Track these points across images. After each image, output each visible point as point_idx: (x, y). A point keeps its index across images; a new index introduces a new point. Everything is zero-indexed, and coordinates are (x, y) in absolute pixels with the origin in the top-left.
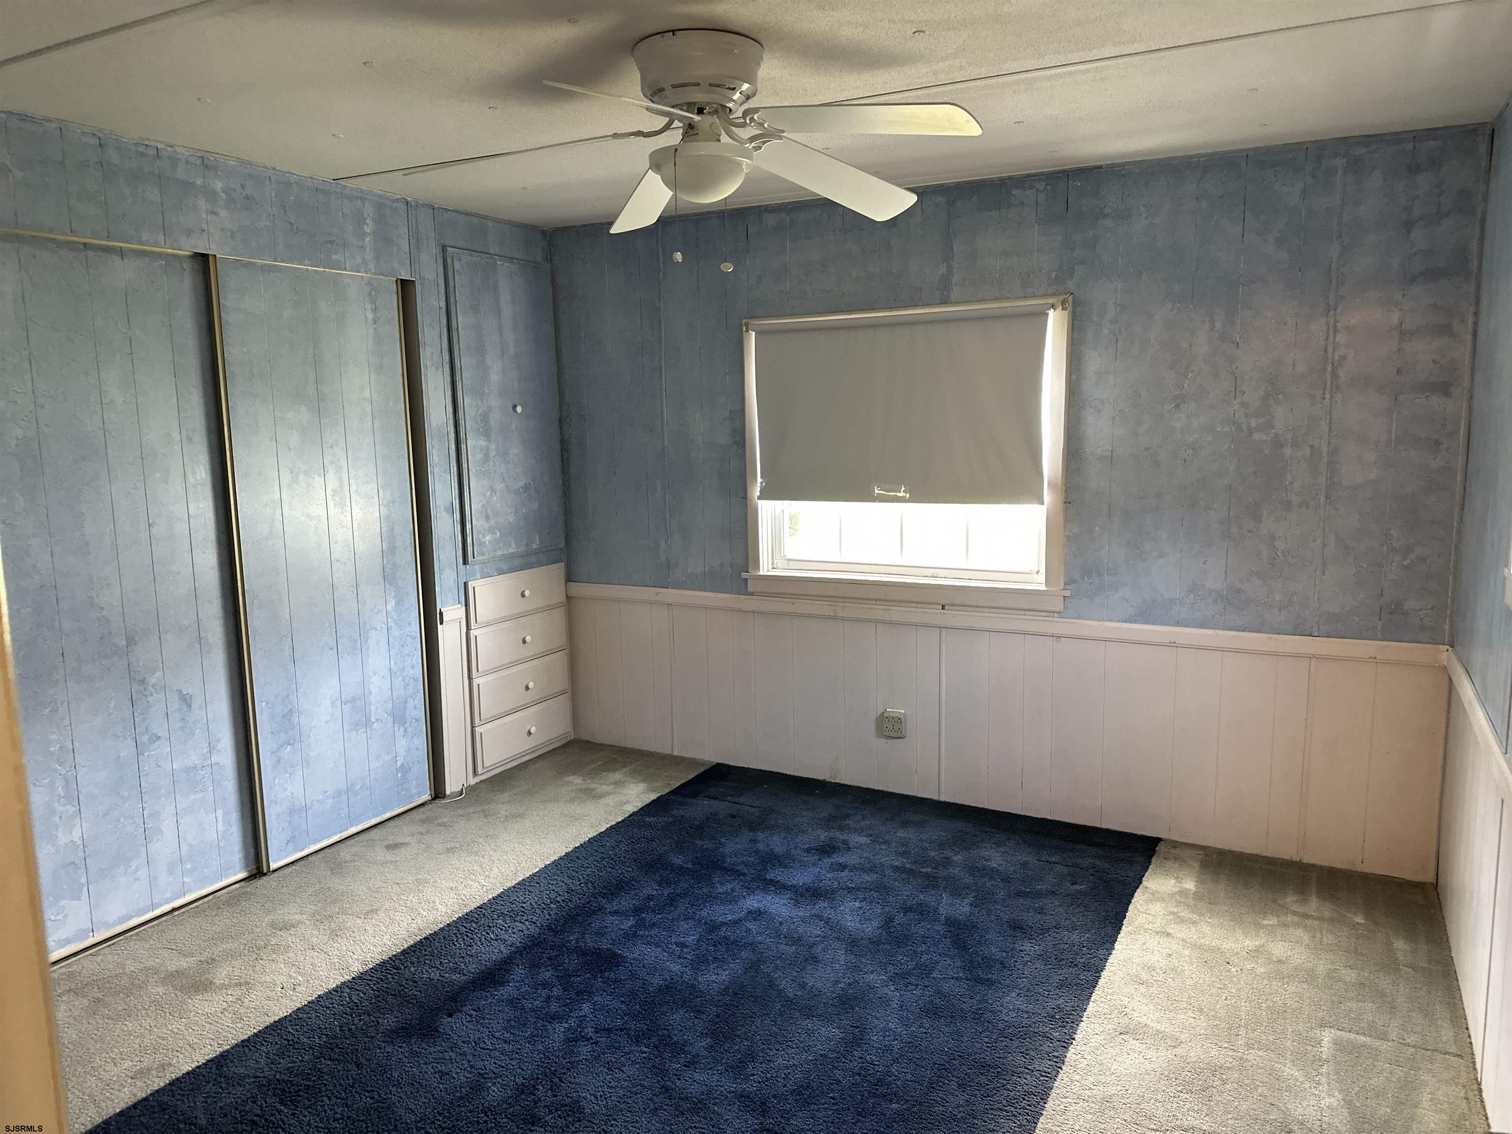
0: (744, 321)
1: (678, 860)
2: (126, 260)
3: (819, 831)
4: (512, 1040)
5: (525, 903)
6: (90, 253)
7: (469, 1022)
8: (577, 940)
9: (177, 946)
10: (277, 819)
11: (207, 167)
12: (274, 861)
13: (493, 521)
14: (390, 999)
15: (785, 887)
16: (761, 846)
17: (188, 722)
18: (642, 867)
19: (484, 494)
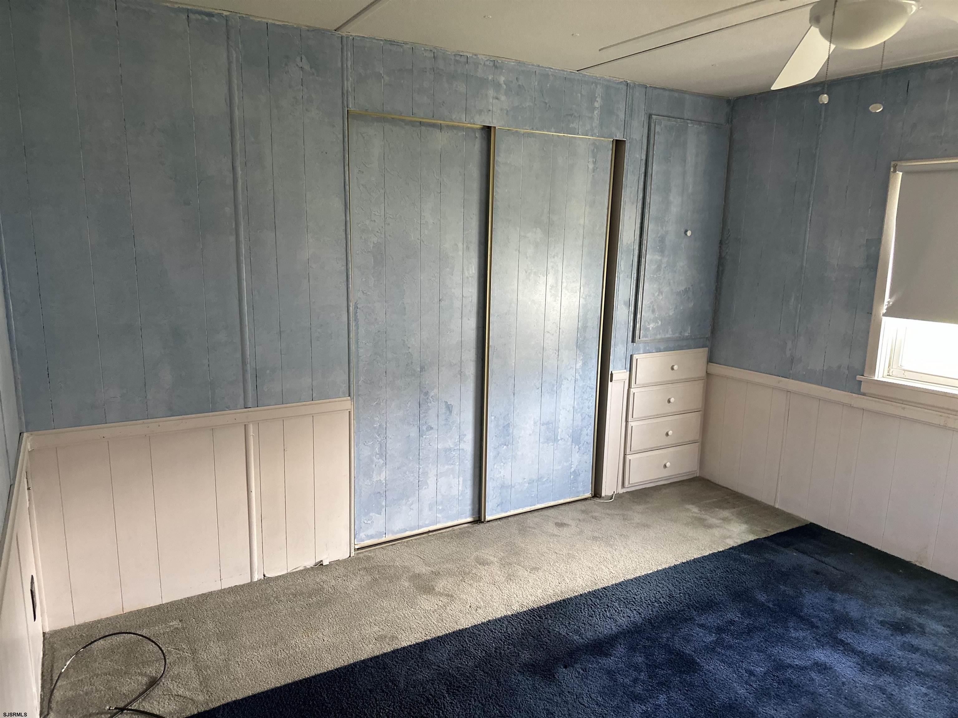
0: (893, 163)
1: (762, 597)
2: (443, 132)
3: (897, 609)
4: (602, 705)
5: (636, 595)
6: (423, 128)
7: (577, 677)
8: (668, 639)
9: (424, 557)
10: (493, 490)
11: (496, 67)
12: (489, 515)
13: (657, 314)
14: (530, 639)
15: (854, 651)
16: (837, 607)
17: (449, 421)
18: (731, 593)
19: (654, 294)
